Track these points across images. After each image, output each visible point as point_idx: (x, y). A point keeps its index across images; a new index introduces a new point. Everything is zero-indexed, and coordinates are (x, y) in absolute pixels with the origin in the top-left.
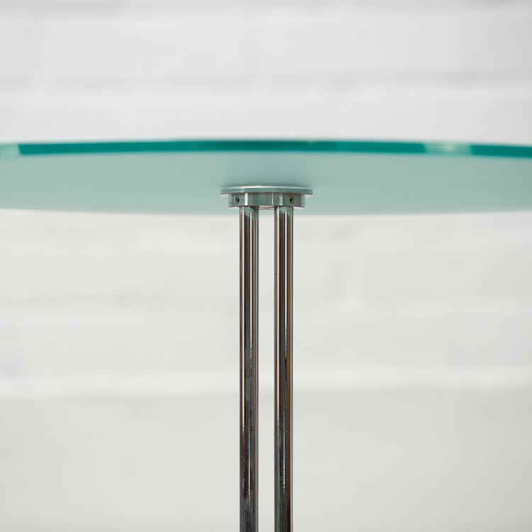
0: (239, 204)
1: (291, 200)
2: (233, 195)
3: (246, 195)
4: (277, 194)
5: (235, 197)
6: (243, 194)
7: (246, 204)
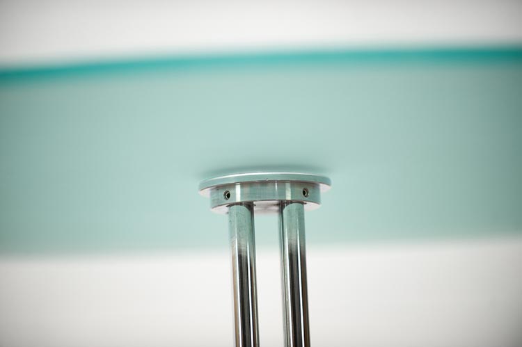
0: (230, 201)
1: (304, 193)
2: (218, 188)
3: (238, 188)
4: (282, 183)
5: (222, 193)
6: (233, 185)
7: (238, 199)
